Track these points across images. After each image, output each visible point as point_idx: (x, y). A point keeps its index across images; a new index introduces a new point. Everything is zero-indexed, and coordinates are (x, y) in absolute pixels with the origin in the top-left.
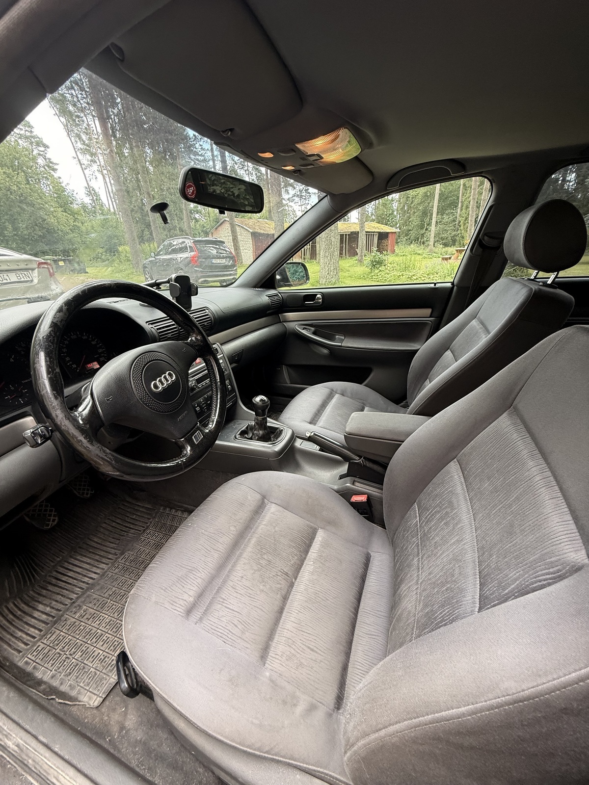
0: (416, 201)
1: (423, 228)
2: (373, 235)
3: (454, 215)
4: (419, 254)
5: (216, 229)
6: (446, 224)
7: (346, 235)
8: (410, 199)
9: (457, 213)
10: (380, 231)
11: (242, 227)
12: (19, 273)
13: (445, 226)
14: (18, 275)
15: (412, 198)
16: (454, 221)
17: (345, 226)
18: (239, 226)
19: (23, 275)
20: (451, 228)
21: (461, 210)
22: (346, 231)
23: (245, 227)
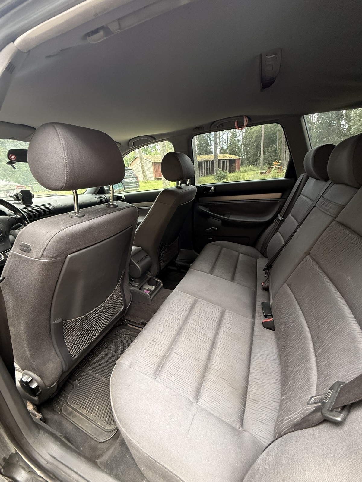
0: (252, 141)
1: (257, 155)
2: (226, 161)
3: (275, 147)
4: (255, 171)
5: (133, 162)
6: (270, 152)
7: (210, 162)
8: (249, 139)
9: (276, 146)
10: (230, 158)
11: (147, 160)
12: (6, 192)
13: (270, 154)
14: (5, 194)
15: (250, 139)
16: (275, 151)
17: (209, 157)
18: (146, 160)
19: (8, 193)
20: (273, 155)
21: (279, 144)
22: (210, 159)
23: (149, 160)
